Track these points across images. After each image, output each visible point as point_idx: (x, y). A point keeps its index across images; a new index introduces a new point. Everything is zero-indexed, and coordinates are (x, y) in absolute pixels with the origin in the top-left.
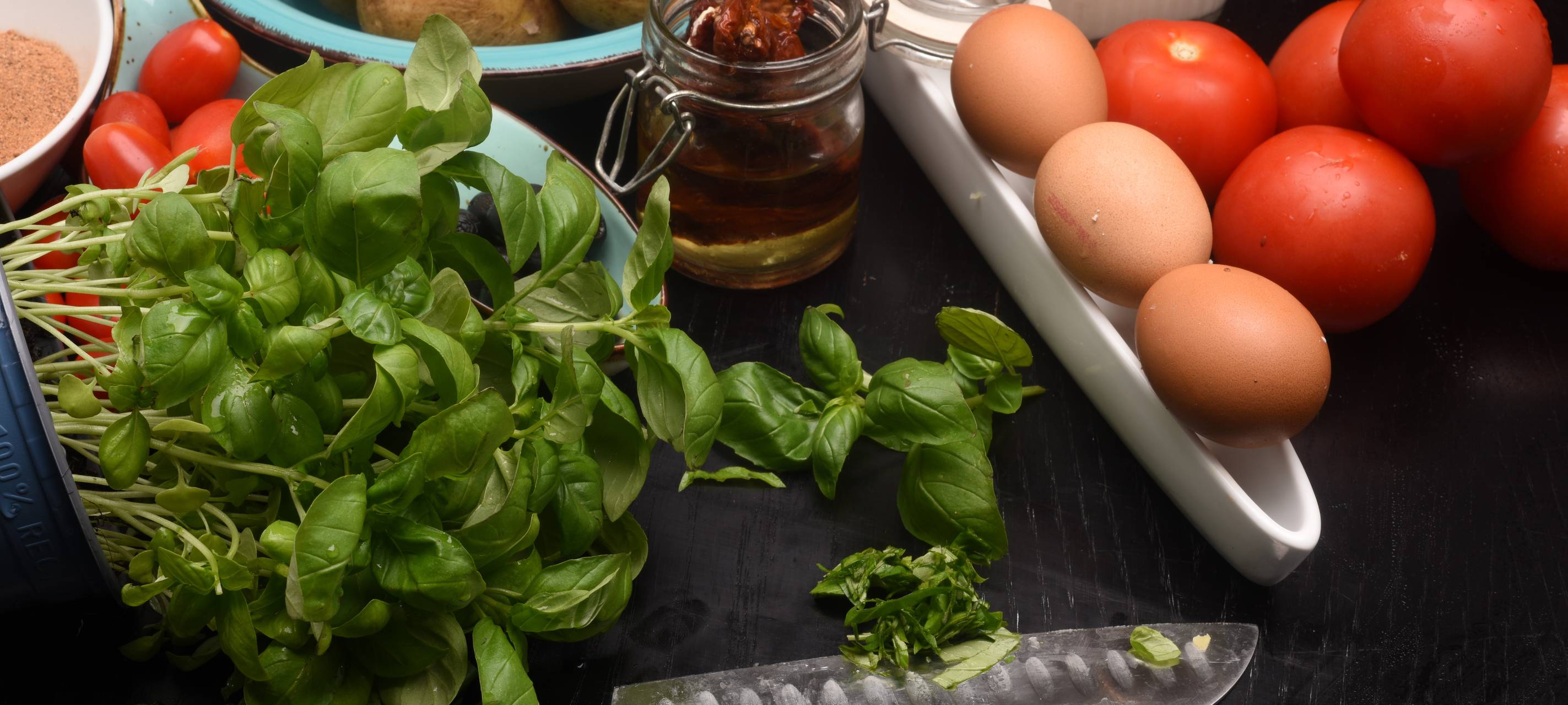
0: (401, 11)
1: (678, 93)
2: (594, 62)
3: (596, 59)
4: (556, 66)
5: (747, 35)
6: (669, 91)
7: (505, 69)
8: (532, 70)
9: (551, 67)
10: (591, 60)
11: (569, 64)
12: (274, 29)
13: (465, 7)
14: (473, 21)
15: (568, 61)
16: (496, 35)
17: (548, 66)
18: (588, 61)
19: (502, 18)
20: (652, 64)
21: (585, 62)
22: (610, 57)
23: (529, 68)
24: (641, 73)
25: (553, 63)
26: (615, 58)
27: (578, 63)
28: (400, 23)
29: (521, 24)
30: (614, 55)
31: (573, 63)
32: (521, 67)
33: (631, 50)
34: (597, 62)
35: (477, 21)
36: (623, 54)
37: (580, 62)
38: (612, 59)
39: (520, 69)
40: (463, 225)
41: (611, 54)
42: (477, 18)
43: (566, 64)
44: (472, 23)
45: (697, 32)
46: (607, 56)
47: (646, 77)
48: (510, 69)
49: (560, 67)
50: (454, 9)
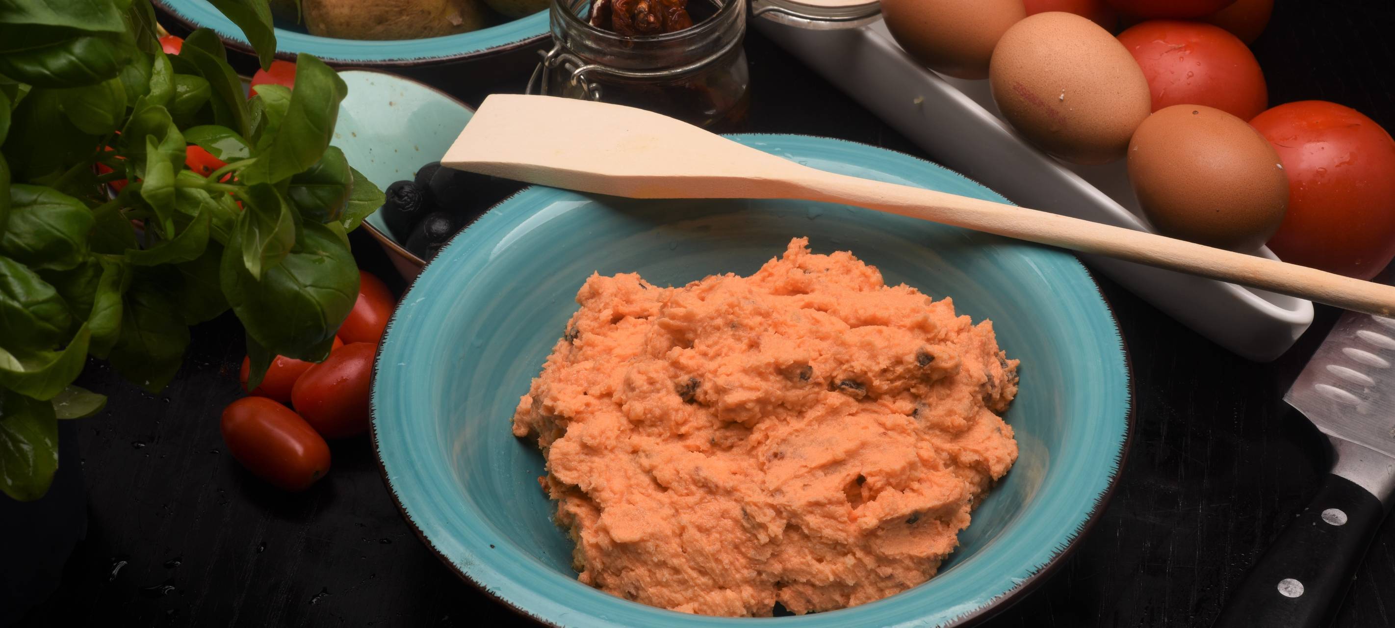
0: (341, 13)
1: (585, 68)
2: (511, 45)
3: (513, 43)
4: (478, 51)
5: (641, 12)
6: (577, 67)
7: (435, 58)
8: (457, 57)
9: (474, 52)
10: (509, 44)
11: (489, 49)
12: (232, 38)
13: (396, 7)
14: (404, 18)
15: (489, 46)
16: (425, 28)
17: (472, 52)
18: (506, 45)
19: (429, 13)
20: (561, 44)
21: (504, 46)
22: (525, 40)
23: (455, 55)
24: (551, 53)
25: (475, 49)
26: (530, 40)
27: (497, 47)
28: (341, 24)
29: (447, 18)
30: (529, 38)
31: (493, 48)
32: (448, 55)
33: (542, 33)
34: (514, 45)
35: (408, 18)
36: (536, 36)
37: (500, 46)
38: (527, 41)
39: (447, 56)
40: (409, 194)
41: (526, 38)
42: (407, 15)
43: (487, 49)
44: (403, 20)
45: (597, 13)
46: (522, 39)
47: (556, 55)
48: (439, 57)
49: (482, 52)
50: (387, 9)
